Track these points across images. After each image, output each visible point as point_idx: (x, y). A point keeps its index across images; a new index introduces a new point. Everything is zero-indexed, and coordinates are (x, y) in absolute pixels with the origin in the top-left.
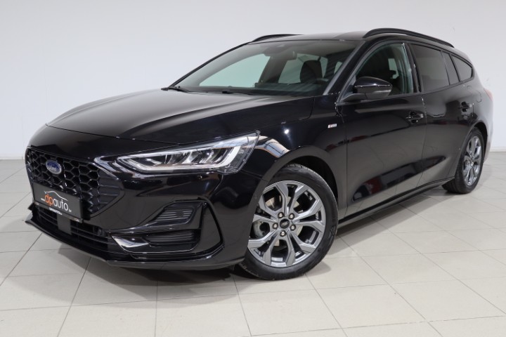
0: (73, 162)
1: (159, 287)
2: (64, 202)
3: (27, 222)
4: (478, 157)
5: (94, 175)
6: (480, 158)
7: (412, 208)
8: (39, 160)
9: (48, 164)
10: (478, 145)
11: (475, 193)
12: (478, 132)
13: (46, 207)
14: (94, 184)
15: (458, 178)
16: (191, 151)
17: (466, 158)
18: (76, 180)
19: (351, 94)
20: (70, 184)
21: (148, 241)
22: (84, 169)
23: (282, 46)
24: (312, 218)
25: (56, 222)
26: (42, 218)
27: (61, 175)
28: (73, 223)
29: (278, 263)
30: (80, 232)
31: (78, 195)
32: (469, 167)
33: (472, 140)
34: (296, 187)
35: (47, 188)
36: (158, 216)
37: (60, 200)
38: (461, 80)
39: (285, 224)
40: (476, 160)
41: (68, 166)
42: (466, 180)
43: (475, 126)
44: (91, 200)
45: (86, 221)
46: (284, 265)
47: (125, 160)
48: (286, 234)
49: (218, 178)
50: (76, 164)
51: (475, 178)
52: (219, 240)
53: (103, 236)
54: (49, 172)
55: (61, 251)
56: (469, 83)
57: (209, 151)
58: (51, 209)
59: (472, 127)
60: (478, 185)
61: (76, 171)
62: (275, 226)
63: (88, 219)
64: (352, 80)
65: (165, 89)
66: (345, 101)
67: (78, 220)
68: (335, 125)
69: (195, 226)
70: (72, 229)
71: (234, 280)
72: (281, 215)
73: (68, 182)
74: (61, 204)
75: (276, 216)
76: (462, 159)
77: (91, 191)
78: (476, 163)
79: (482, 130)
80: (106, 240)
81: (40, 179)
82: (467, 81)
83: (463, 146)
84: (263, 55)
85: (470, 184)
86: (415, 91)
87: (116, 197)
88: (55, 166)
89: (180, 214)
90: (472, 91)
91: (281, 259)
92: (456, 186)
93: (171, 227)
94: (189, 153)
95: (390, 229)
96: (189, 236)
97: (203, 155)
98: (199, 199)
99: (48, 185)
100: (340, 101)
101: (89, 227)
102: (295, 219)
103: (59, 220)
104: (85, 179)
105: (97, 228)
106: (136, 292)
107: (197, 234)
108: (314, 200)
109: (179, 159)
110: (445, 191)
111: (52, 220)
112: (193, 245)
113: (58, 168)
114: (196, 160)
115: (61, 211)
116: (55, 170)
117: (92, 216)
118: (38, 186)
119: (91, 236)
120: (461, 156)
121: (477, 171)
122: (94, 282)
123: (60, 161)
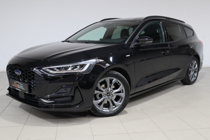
0: (25, 70)
1: (59, 119)
2: (22, 85)
3: (7, 95)
4: (196, 69)
5: (33, 75)
6: (197, 69)
7: (166, 90)
8: (12, 70)
10: (196, 64)
11: (195, 84)
12: (196, 58)
13: (14, 88)
14: (33, 79)
15: (187, 78)
16: (71, 65)
17: (190, 69)
18: (27, 77)
19: (136, 43)
20: (24, 79)
21: (54, 100)
22: (29, 73)
23: (111, 23)
24: (119, 92)
25: (19, 94)
26: (13, 93)
27: (21, 75)
28: (25, 94)
29: (106, 110)
30: (28, 98)
31: (27, 83)
32: (192, 73)
33: (193, 62)
34: (113, 80)
36: (58, 91)
37: (20, 85)
38: (188, 36)
39: (109, 94)
40: (195, 70)
41: (23, 72)
42: (190, 79)
43: (194, 56)
44: (32, 85)
45: (30, 93)
46: (108, 111)
47: (45, 69)
48: (109, 98)
49: (81, 76)
50: (26, 71)
51: (195, 78)
52: (81, 100)
53: (37, 98)
54: (16, 74)
55: (21, 107)
57: (78, 65)
58: (17, 89)
59: (192, 56)
60: (196, 81)
61: (26, 74)
62: (105, 95)
63: (31, 92)
64: (137, 37)
65: (63, 42)
66: (134, 46)
67: (27, 93)
68: (129, 55)
69: (72, 94)
70: (25, 97)
71: (89, 117)
72: (107, 91)
73: (23, 78)
74: (20, 87)
75: (105, 91)
76: (188, 70)
77: (32, 81)
78: (195, 72)
79: (197, 58)
80: (38, 100)
81: (12, 77)
82: (190, 37)
83: (189, 64)
85: (192, 80)
86: (166, 41)
87: (41, 83)
88: (18, 72)
89: (66, 90)
90: (193, 41)
91: (107, 109)
92: (186, 81)
93: (64, 95)
94: (70, 66)
95: (155, 98)
96: (70, 98)
97: (76, 67)
98: (74, 84)
99: (15, 79)
100: (132, 46)
101: (31, 96)
103: (20, 93)
104: (30, 76)
105: (34, 96)
107: (73, 97)
108: (120, 85)
109: (66, 68)
110: (183, 84)
111: (17, 93)
112: (71, 102)
113: (19, 72)
114: (73, 69)
115: (20, 89)
116: (18, 73)
117: (32, 91)
118: (12, 80)
119: (32, 99)
120: (188, 68)
121: (196, 75)
122: (33, 118)
123: (20, 70)
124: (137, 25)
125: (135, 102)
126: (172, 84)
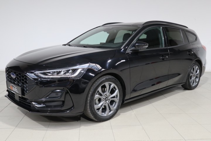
0: (19, 74)
1: (51, 123)
2: (16, 89)
3: (5, 96)
4: (198, 74)
5: (26, 79)
6: (199, 75)
7: (165, 95)
8: (9, 72)
9: (11, 74)
10: (197, 69)
11: (196, 90)
12: (197, 63)
13: (10, 91)
14: (26, 82)
15: (188, 83)
16: (63, 70)
17: (191, 74)
18: (20, 80)
19: (134, 48)
20: (18, 82)
21: (45, 105)
22: (23, 77)
23: (111, 28)
24: (114, 97)
25: (14, 96)
26: (11, 96)
27: (15, 78)
30: (22, 100)
31: (21, 86)
32: (193, 78)
33: (194, 67)
34: (111, 84)
35: (11, 83)
36: (49, 95)
37: (15, 88)
38: (190, 41)
40: (197, 76)
41: (17, 75)
42: (192, 84)
43: (196, 61)
44: (25, 88)
45: (23, 96)
47: (37, 73)
50: (20, 74)
51: (196, 84)
52: (72, 105)
53: (29, 102)
54: (12, 77)
56: (194, 43)
57: (70, 70)
58: (12, 92)
59: (194, 62)
60: (198, 86)
61: (20, 77)
63: (24, 95)
67: (20, 96)
68: (124, 61)
69: (62, 99)
70: (19, 99)
73: (17, 81)
75: (104, 96)
76: (189, 75)
77: (25, 85)
78: (197, 77)
79: (199, 63)
80: (30, 104)
81: (9, 80)
82: (192, 42)
83: (190, 69)
84: (103, 32)
85: (194, 85)
86: (165, 47)
87: (33, 87)
88: (13, 75)
89: (58, 95)
90: (195, 46)
92: (187, 87)
96: (61, 103)
97: (68, 71)
98: (64, 89)
99: (12, 82)
101: (25, 99)
102: (110, 97)
104: (23, 80)
105: (27, 99)
106: (41, 124)
107: (63, 102)
109: (58, 73)
110: (184, 88)
112: (62, 107)
114: (65, 73)
115: (15, 92)
116: (14, 76)
117: (25, 94)
119: (25, 102)
120: (189, 73)
121: (197, 80)
122: (27, 120)
123: (15, 73)
124: (136, 30)
125: (131, 106)
126: (173, 88)
